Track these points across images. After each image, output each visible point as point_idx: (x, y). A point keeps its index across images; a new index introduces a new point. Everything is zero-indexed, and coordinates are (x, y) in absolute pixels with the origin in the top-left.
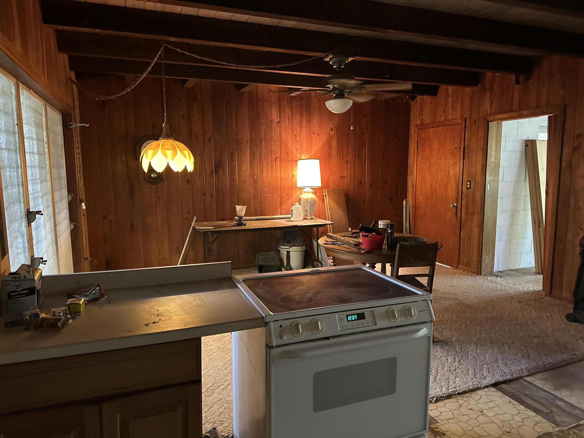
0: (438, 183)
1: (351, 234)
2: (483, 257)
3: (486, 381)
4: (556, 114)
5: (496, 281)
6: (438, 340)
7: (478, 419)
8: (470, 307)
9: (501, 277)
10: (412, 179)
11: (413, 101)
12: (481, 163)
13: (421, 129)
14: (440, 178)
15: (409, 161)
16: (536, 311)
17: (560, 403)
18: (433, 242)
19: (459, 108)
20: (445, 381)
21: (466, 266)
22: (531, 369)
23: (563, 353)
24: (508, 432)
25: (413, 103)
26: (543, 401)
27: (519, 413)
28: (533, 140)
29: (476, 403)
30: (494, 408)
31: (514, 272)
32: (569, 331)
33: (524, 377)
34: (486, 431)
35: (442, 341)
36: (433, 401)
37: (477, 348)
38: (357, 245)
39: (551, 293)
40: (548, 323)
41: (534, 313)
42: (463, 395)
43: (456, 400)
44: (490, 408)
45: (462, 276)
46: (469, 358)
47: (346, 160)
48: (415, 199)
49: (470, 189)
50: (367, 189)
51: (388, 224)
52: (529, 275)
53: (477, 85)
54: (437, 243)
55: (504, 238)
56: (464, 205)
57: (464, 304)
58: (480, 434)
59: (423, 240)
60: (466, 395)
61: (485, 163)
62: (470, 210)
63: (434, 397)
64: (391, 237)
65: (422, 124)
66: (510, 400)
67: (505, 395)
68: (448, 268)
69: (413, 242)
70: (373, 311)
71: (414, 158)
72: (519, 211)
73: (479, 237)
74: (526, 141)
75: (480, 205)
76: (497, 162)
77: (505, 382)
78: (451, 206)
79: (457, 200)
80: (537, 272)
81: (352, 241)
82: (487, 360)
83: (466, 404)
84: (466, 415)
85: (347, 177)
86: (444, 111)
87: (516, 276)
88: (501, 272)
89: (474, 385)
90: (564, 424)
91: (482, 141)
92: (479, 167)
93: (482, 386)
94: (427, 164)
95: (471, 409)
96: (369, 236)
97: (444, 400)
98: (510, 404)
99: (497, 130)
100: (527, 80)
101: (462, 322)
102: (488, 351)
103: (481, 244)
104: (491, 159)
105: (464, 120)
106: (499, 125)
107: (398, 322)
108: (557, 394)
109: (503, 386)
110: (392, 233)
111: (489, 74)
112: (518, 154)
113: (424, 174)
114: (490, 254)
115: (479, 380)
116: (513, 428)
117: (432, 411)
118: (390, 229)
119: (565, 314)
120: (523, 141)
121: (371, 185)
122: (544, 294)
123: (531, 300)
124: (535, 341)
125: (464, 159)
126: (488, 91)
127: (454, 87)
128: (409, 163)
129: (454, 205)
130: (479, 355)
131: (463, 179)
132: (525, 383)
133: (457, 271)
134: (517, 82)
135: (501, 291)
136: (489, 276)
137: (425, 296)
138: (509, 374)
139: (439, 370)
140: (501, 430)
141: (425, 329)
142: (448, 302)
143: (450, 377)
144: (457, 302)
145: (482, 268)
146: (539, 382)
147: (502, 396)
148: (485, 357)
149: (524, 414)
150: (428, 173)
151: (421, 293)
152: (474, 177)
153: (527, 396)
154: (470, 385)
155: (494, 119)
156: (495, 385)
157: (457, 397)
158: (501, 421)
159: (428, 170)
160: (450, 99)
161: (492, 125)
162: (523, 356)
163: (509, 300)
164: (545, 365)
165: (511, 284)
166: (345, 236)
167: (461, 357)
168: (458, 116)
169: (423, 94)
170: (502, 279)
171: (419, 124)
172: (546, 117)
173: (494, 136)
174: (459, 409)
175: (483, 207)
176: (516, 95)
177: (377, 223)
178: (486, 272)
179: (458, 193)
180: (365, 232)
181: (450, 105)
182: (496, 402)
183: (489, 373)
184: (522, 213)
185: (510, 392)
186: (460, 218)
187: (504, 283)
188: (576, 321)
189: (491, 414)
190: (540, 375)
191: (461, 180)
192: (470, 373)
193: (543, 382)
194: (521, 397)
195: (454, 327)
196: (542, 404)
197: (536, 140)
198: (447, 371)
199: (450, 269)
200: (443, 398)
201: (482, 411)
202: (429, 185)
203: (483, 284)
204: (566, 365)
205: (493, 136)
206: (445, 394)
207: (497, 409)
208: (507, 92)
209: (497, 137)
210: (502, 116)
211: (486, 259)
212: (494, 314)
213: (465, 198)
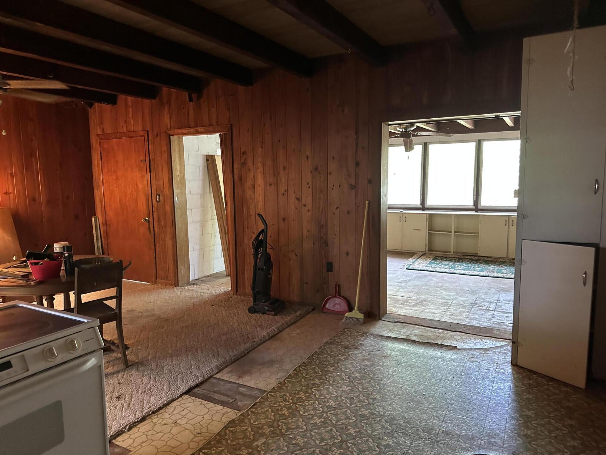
0: (128, 197)
1: (20, 263)
2: (178, 268)
3: (180, 391)
4: (225, 132)
5: (192, 290)
6: (134, 363)
7: (171, 432)
8: (167, 320)
9: (197, 284)
10: (99, 193)
11: (91, 108)
12: (167, 177)
13: (102, 139)
14: (128, 192)
15: (94, 173)
16: (225, 311)
17: (242, 389)
18: (118, 261)
19: (140, 120)
20: (139, 405)
21: (164, 279)
22: (220, 365)
23: (245, 343)
24: (199, 434)
25: (91, 111)
26: (229, 393)
27: (209, 410)
28: (213, 156)
29: (169, 416)
30: (187, 415)
31: (209, 278)
32: (251, 322)
33: (214, 375)
34: (178, 441)
35: (137, 363)
36: (126, 431)
37: (172, 360)
38: (25, 277)
39: (237, 291)
40: (235, 319)
41: (224, 313)
42: (157, 412)
43: (150, 420)
44: (183, 416)
45: (160, 290)
46: (165, 373)
47: (9, 172)
48: (105, 215)
49: (160, 202)
50: (43, 207)
51: (64, 247)
52: (221, 278)
53: (155, 98)
54: (121, 261)
55: (197, 247)
56: (156, 218)
57: (161, 318)
58: (173, 446)
59: (109, 259)
60: (161, 411)
61: (171, 176)
62: (162, 224)
63: (127, 425)
64: (70, 260)
65: (103, 133)
66: (201, 402)
67: (197, 399)
68: (146, 284)
69: (98, 263)
70: (23, 355)
71: (99, 170)
72: (208, 221)
73: (173, 249)
74: (206, 155)
75: (171, 218)
76: (182, 175)
77: (197, 386)
78: (143, 220)
79: (149, 214)
80: (228, 274)
81: (19, 272)
82: (181, 369)
83: (161, 420)
84: (160, 432)
85: (14, 193)
86: (126, 122)
87: (210, 282)
88: (197, 280)
89: (168, 398)
90: (245, 407)
91: (166, 155)
92: (166, 180)
93: (176, 397)
94: (114, 177)
95: (165, 424)
96: (40, 264)
97: (138, 425)
98: (202, 405)
99: (179, 145)
100: (199, 98)
101: (158, 338)
102: (182, 360)
103: (176, 255)
104: (176, 173)
105: (147, 133)
106: (180, 139)
107: (58, 361)
108: (241, 382)
109: (196, 390)
110: (70, 256)
111: (165, 90)
112: (201, 168)
113: (111, 188)
114: (186, 264)
115: (174, 392)
116: (203, 427)
117: (125, 441)
118: (67, 251)
119: (248, 307)
120: (204, 155)
121: (48, 202)
122: (232, 293)
123: (222, 301)
124: (224, 338)
125: (150, 172)
126: (166, 105)
127: (133, 98)
128: (94, 176)
129: (146, 220)
130: (174, 367)
131: (152, 192)
132: (215, 381)
133: (156, 286)
134: (191, 100)
135: (197, 298)
136: (186, 286)
137: (91, 323)
138: (201, 376)
139: (134, 394)
140: (193, 434)
141: (93, 359)
142: (146, 320)
143: (145, 398)
144: (154, 318)
145: (179, 279)
146: (226, 375)
147: (195, 400)
148: (180, 367)
149: (213, 410)
150: (116, 187)
151: (86, 321)
152: (162, 190)
153: (216, 393)
154: (165, 400)
155: (174, 133)
156: (188, 392)
157: (152, 416)
158: (193, 425)
159: (116, 183)
160: (130, 110)
161: (173, 139)
162: (214, 355)
163: (203, 306)
164: (231, 358)
165: (206, 289)
166: (10, 267)
167: (157, 374)
168: (140, 128)
169: (100, 101)
170: (198, 286)
171: (100, 133)
172: (218, 135)
173: (177, 150)
174: (153, 429)
175: (174, 220)
176: (191, 112)
177: (51, 247)
178: (183, 282)
179: (149, 207)
180: (34, 259)
181: (131, 115)
182: (188, 409)
183: (183, 382)
184: (210, 222)
185: (201, 394)
186: (153, 232)
187: (199, 290)
188: (255, 312)
189: (183, 422)
190: (228, 369)
191: (150, 194)
192: (165, 388)
193: (229, 375)
194: (211, 395)
195: (150, 345)
196: (228, 396)
197: (214, 156)
198: (141, 393)
199: (148, 285)
200: (137, 424)
201: (176, 422)
202: (118, 200)
203: (180, 294)
204: (248, 353)
205: (175, 150)
206: (139, 418)
207: (190, 415)
208: (183, 108)
209: (179, 151)
210: (182, 131)
211: (182, 270)
212: (189, 323)
213: (156, 211)
